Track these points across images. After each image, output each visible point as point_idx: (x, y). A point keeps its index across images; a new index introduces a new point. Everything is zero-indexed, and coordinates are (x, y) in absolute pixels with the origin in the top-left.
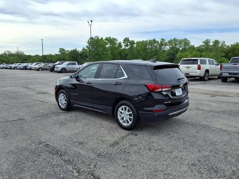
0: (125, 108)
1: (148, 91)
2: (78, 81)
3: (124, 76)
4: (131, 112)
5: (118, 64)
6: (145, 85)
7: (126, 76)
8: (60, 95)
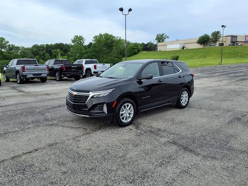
1: (192, 78)
3: (180, 70)
6: (191, 74)
8: (123, 107)
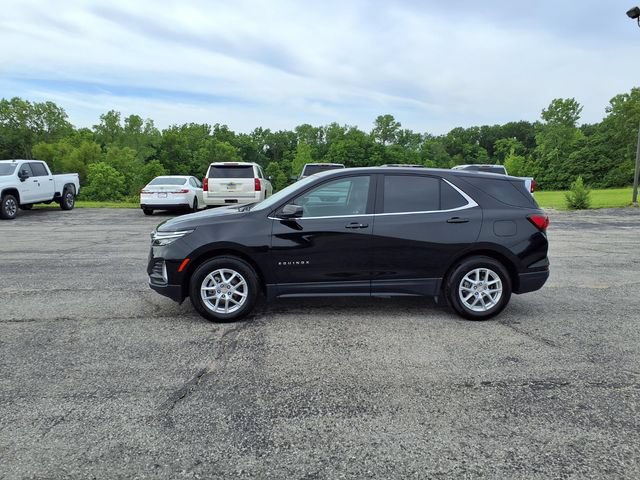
0: (482, 275)
1: (537, 231)
2: (293, 225)
3: (467, 203)
4: (497, 280)
5: (438, 177)
6: (529, 219)
7: (472, 204)
8: (210, 276)
